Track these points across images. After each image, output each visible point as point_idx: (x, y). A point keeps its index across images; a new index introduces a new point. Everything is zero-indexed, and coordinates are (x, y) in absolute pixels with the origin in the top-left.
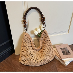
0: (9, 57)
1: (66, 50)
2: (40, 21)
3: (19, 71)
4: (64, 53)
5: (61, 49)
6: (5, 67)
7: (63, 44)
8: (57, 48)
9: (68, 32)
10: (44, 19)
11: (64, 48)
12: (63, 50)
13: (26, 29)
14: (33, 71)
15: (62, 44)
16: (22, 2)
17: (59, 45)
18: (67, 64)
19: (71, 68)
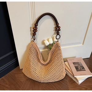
0: (13, 71)
1: (79, 65)
2: (54, 30)
3: (23, 90)
4: (77, 68)
5: (74, 63)
6: (7, 84)
7: (77, 57)
8: (69, 62)
9: (83, 44)
10: (59, 29)
11: (78, 63)
12: (76, 65)
13: (34, 38)
14: (40, 90)
15: (75, 57)
16: (28, 2)
17: (72, 59)
18: (80, 82)
19: (85, 87)
